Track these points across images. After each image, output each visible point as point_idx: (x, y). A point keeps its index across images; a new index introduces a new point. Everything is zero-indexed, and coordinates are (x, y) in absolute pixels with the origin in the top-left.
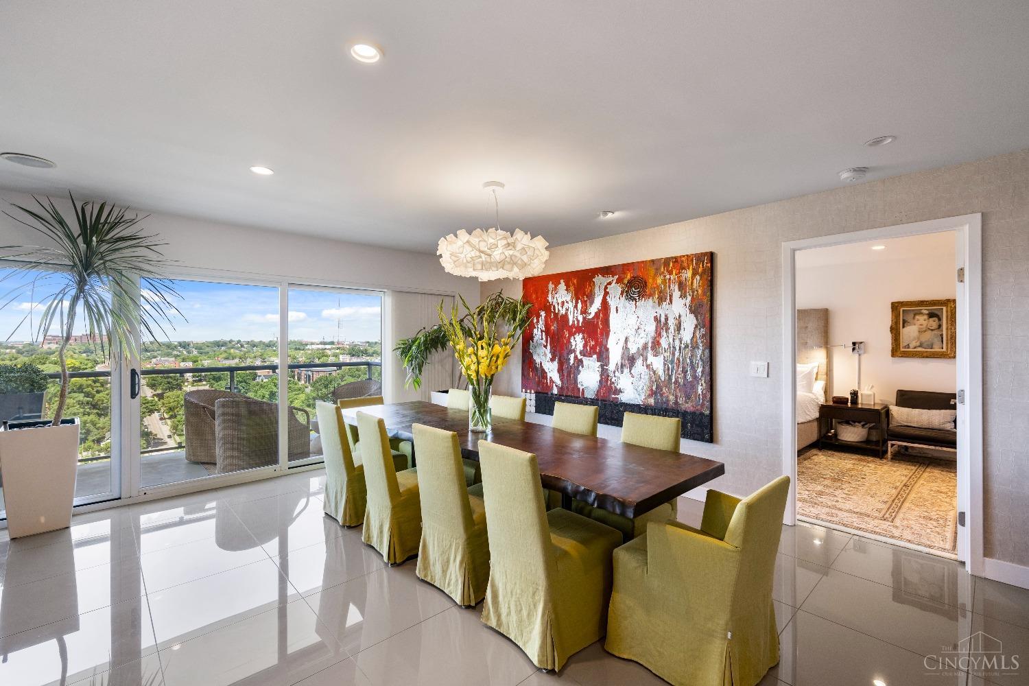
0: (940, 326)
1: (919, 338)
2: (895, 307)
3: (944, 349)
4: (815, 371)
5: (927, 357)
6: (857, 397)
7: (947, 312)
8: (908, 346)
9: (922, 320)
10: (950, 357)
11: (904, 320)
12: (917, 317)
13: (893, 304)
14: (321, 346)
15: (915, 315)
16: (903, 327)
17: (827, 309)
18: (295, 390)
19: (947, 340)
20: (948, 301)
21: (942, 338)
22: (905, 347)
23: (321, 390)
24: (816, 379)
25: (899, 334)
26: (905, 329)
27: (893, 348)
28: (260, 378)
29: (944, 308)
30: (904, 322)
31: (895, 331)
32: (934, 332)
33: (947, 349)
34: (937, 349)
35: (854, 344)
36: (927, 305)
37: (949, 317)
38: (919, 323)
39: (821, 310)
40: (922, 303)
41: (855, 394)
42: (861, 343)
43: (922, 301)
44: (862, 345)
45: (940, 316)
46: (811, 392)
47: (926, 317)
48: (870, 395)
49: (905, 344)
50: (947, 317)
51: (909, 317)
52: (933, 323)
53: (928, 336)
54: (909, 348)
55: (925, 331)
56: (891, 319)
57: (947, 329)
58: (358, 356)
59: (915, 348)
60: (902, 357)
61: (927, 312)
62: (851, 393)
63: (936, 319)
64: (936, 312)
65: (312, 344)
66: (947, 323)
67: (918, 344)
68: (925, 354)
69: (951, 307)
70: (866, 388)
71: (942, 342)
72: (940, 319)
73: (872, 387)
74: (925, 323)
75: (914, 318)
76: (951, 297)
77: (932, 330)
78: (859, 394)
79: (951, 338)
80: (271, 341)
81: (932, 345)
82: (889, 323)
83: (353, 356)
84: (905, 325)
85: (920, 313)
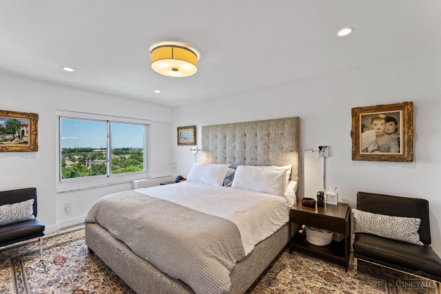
0: (396, 130)
1: (376, 142)
2: (355, 112)
3: (401, 153)
4: (289, 172)
5: (384, 160)
6: (323, 198)
7: (404, 115)
8: (366, 150)
9: (379, 124)
10: (407, 161)
11: (362, 125)
12: (375, 122)
13: (353, 110)
14: (100, 150)
15: (373, 120)
16: (362, 132)
17: (298, 117)
18: (85, 171)
19: (404, 144)
20: (406, 103)
21: (399, 142)
22: (364, 151)
23: (96, 171)
24: (290, 180)
25: (359, 139)
26: (364, 133)
27: (353, 152)
28: (68, 166)
29: (401, 112)
30: (363, 126)
31: (355, 135)
32: (391, 136)
33: (404, 152)
34: (393, 152)
35: (320, 148)
36: (384, 110)
37: (406, 120)
38: (376, 127)
39: (294, 118)
40: (380, 108)
41: (321, 196)
42: (326, 147)
43: (380, 106)
44: (327, 148)
45: (397, 121)
46: (283, 196)
47: (383, 121)
48: (334, 197)
49: (364, 148)
50: (404, 121)
51: (368, 122)
52: (390, 127)
53: (385, 140)
54: (367, 151)
55: (382, 135)
56: (351, 124)
57: (404, 133)
58: (118, 155)
59: (373, 151)
60: (361, 160)
61: (384, 116)
62: (318, 196)
63: (393, 123)
64: (392, 116)
65: (96, 149)
66: (404, 126)
67: (376, 148)
68: (382, 158)
69: (408, 110)
70: (331, 188)
71: (399, 145)
72: (396, 123)
73: (336, 188)
74: (382, 128)
75: (372, 123)
76: (409, 100)
77: (389, 134)
78: (325, 196)
79: (408, 142)
80: (75, 148)
81: (389, 148)
82: (349, 128)
83: (116, 154)
84: (364, 129)
85: (377, 118)
